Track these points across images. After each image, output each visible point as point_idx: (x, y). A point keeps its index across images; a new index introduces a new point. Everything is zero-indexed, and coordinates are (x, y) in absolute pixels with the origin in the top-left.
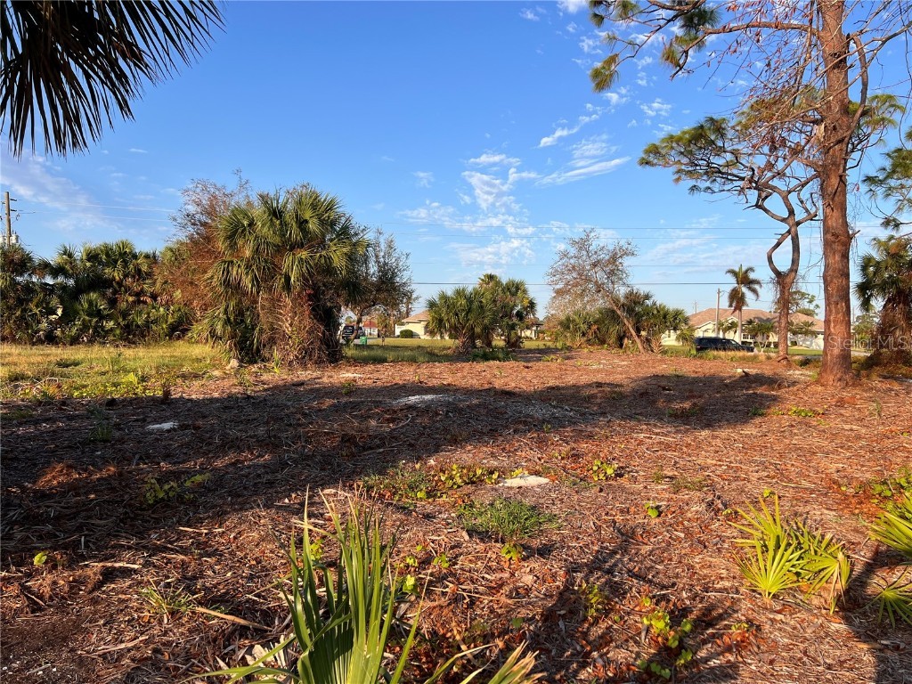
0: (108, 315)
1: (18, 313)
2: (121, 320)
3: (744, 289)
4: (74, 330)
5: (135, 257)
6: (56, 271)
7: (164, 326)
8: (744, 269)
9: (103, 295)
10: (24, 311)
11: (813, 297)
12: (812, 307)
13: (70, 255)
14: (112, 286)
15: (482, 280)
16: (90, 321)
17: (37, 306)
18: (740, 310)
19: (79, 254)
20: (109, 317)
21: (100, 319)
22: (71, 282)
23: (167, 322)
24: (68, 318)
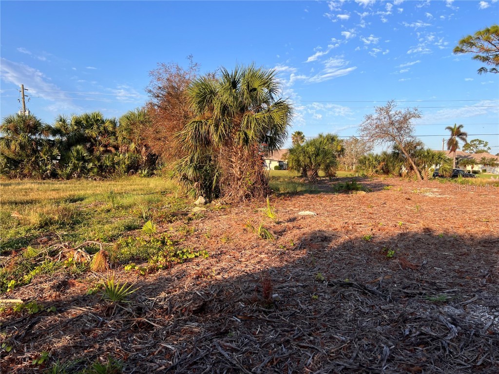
0: (89, 159)
1: (33, 159)
2: (96, 162)
3: (457, 139)
4: (69, 170)
5: (103, 122)
6: (55, 132)
7: (124, 166)
8: (457, 126)
9: (85, 146)
10: (37, 158)
11: (486, 143)
12: (486, 149)
13: (64, 122)
14: (90, 141)
15: (294, 135)
16: (78, 164)
17: (45, 154)
18: (455, 151)
19: (70, 121)
20: (89, 161)
21: (84, 162)
22: (64, 139)
23: (125, 164)
24: (64, 162)
